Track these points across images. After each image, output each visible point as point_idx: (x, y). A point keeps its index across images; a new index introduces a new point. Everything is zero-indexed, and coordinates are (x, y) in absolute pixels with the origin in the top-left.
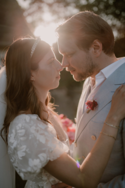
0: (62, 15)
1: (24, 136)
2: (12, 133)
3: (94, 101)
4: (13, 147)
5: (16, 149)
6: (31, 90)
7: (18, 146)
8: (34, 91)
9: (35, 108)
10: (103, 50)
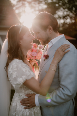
0: (37, 9)
1: (16, 68)
2: (10, 67)
3: (47, 55)
4: (10, 73)
5: (12, 74)
6: (20, 49)
7: (13, 73)
8: (21, 49)
9: (22, 57)
10: (53, 30)
